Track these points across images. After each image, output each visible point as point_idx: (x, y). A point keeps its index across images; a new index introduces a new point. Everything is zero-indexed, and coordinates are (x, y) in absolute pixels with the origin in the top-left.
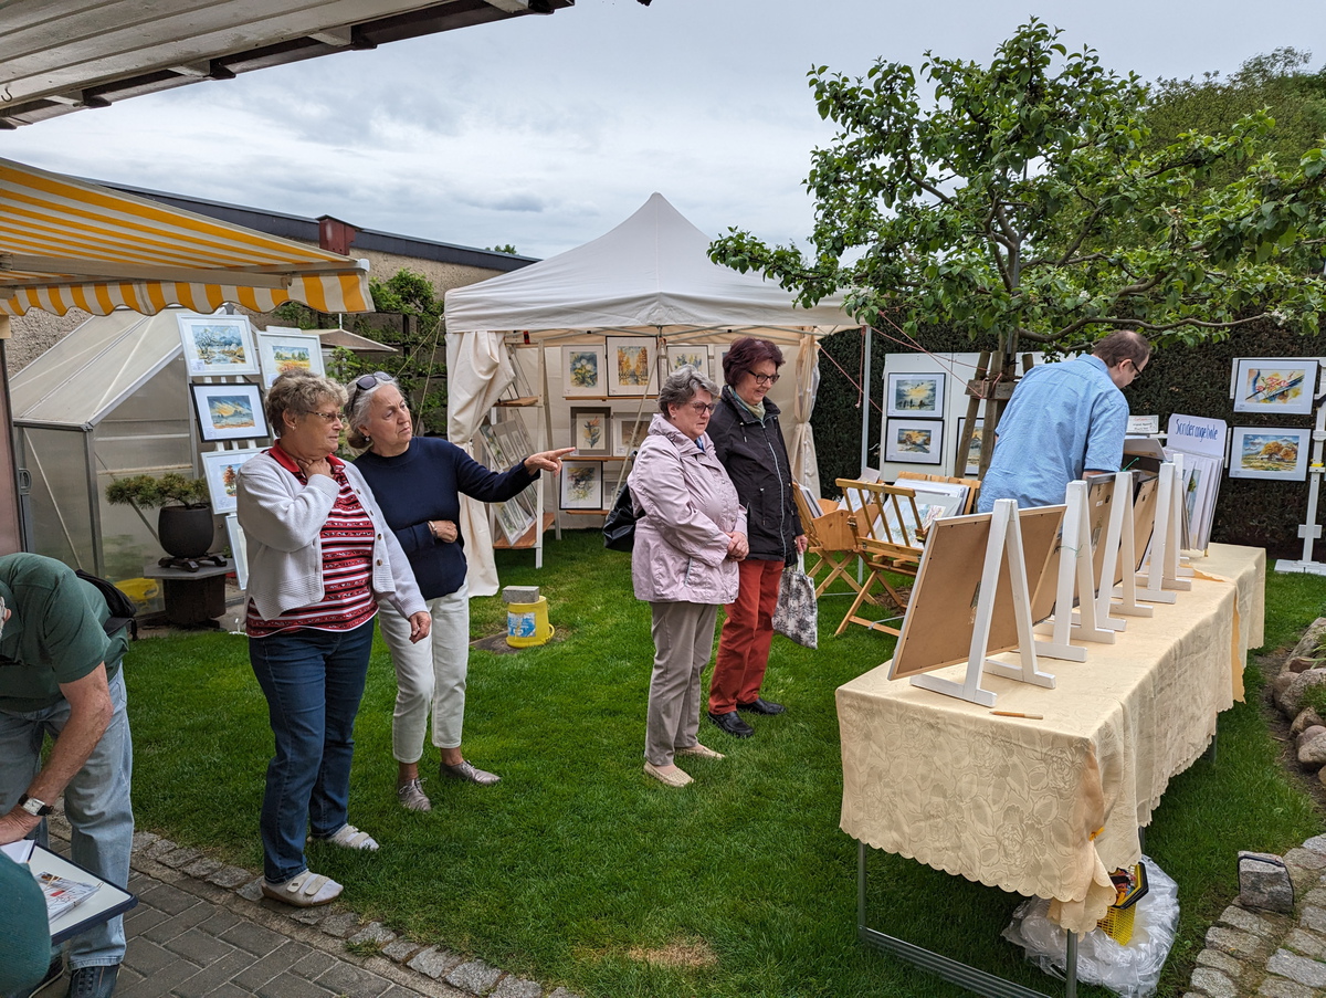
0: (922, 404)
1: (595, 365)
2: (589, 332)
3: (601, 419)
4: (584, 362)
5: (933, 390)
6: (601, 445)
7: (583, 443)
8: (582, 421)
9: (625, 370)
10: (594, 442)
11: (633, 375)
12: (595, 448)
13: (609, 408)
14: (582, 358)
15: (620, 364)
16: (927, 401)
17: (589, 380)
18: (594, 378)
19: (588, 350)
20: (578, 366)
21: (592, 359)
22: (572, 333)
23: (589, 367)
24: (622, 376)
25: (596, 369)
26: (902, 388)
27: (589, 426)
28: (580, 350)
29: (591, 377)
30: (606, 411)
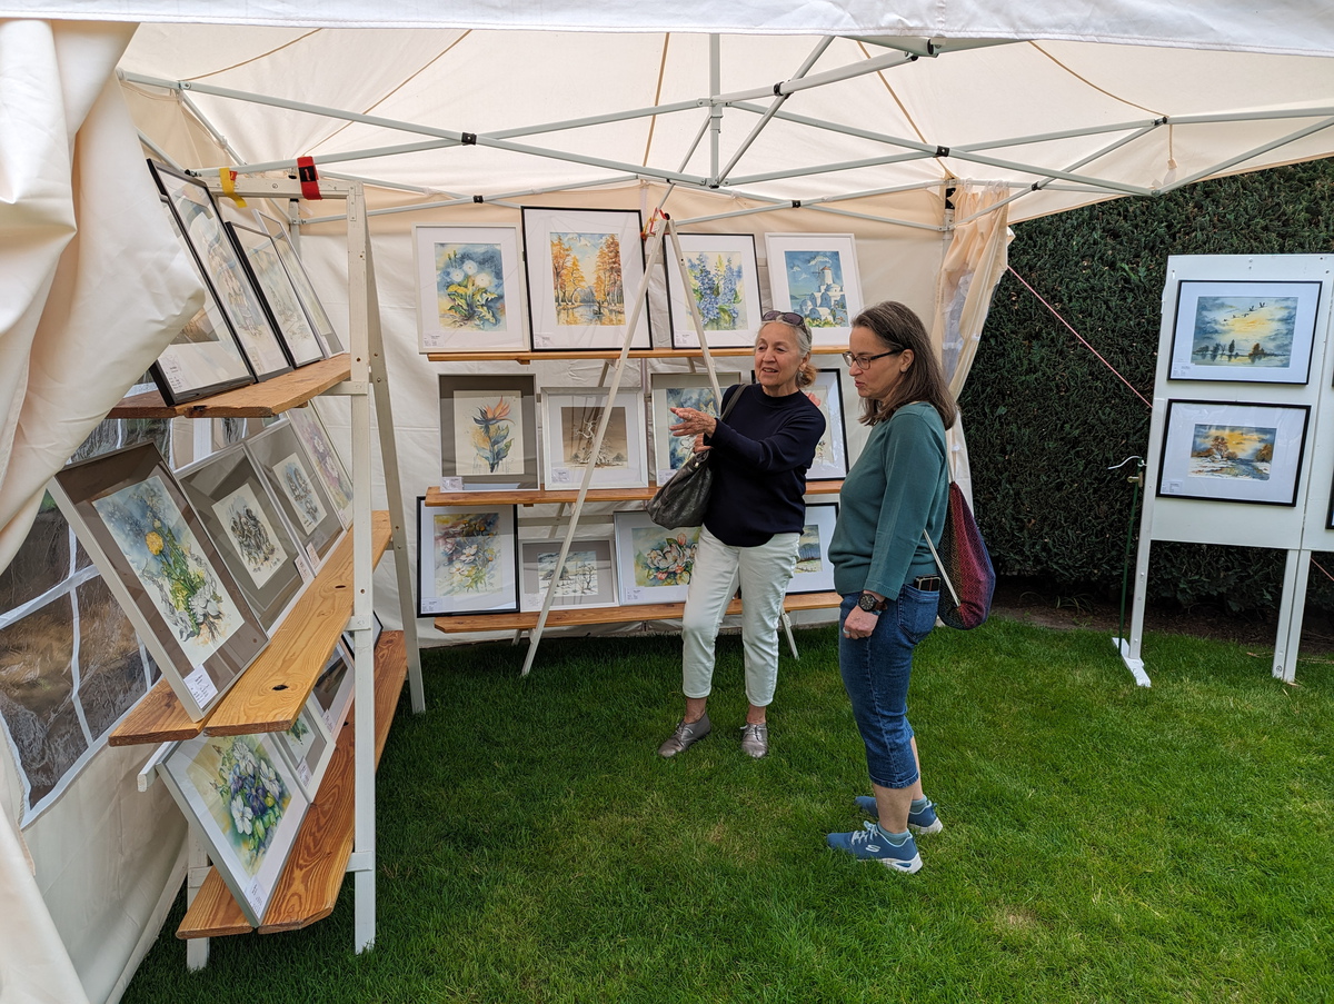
0: (1257, 353)
1: (499, 275)
2: (478, 200)
3: (514, 401)
4: (470, 267)
5: (1289, 320)
6: (514, 463)
7: (470, 458)
8: (467, 406)
9: (569, 289)
10: (497, 457)
11: (588, 300)
12: (499, 471)
13: (530, 379)
14: (464, 257)
15: (557, 274)
16: (1269, 347)
17: (484, 311)
18: (495, 305)
19: (480, 239)
20: (457, 276)
21: (491, 261)
22: (437, 201)
23: (484, 280)
24: (563, 302)
25: (499, 285)
26: (1210, 316)
27: (485, 421)
28: (460, 240)
29: (488, 304)
30: (524, 385)
